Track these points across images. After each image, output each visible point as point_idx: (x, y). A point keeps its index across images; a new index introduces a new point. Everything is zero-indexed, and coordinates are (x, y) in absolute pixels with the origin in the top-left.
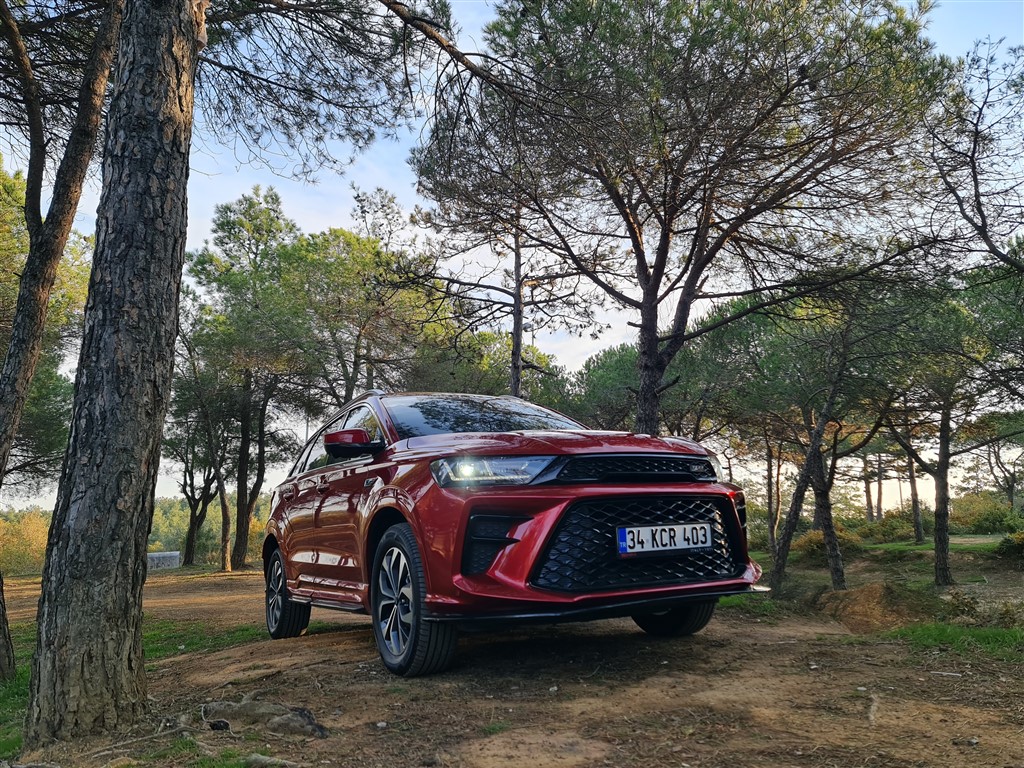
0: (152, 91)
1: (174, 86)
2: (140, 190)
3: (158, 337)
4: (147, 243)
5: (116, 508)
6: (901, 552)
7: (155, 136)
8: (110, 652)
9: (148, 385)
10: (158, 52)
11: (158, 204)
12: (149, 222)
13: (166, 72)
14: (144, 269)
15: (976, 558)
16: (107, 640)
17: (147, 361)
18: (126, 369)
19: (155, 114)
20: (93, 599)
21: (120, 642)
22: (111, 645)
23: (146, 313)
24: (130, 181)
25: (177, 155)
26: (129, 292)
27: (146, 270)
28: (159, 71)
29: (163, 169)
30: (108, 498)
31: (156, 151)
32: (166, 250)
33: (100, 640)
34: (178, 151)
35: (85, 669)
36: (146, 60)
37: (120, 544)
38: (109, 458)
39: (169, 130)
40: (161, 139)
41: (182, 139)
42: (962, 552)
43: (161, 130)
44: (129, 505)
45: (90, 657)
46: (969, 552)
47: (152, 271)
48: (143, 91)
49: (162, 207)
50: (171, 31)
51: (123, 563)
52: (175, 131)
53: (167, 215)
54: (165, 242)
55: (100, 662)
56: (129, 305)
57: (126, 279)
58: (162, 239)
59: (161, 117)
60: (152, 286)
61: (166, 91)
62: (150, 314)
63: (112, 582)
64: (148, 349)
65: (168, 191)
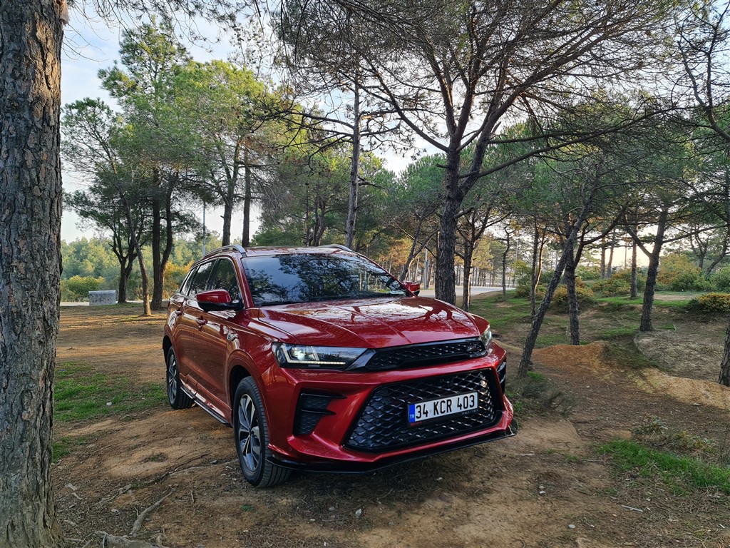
0: (21, 75)
1: (40, 67)
2: (17, 164)
3: (43, 283)
4: (27, 209)
5: (22, 420)
6: (620, 305)
7: (26, 115)
8: (28, 520)
9: (38, 322)
10: (23, 38)
11: (34, 174)
12: (28, 190)
13: (32, 57)
14: (26, 230)
15: (670, 311)
16: (24, 513)
17: (36, 304)
18: (19, 314)
19: (25, 96)
20: (11, 486)
21: (35, 513)
22: (29, 516)
23: (31, 266)
24: (8, 157)
25: (47, 129)
26: (16, 250)
27: (29, 230)
28: (26, 56)
29: (36, 144)
30: (15, 412)
31: (28, 128)
32: (44, 211)
33: (20, 514)
34: (48, 125)
35: (10, 535)
36: (14, 46)
37: (28, 444)
38: (12, 382)
39: (39, 109)
40: (32, 118)
41: (51, 114)
42: (662, 307)
43: (31, 109)
44: (32, 414)
45: (13, 526)
46: (666, 307)
47: (33, 230)
48: (13, 75)
49: (37, 176)
50: (34, 17)
51: (31, 457)
52: (44, 108)
53: (42, 182)
54: (43, 204)
55: (21, 528)
56: (16, 260)
57: (12, 240)
58: (40, 202)
59: (30, 99)
60: (35, 243)
61: (34, 73)
62: (35, 266)
63: (24, 472)
64: (36, 294)
65: (42, 162)
